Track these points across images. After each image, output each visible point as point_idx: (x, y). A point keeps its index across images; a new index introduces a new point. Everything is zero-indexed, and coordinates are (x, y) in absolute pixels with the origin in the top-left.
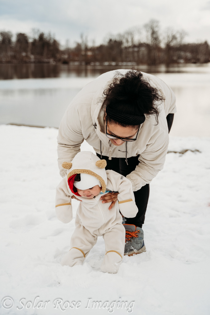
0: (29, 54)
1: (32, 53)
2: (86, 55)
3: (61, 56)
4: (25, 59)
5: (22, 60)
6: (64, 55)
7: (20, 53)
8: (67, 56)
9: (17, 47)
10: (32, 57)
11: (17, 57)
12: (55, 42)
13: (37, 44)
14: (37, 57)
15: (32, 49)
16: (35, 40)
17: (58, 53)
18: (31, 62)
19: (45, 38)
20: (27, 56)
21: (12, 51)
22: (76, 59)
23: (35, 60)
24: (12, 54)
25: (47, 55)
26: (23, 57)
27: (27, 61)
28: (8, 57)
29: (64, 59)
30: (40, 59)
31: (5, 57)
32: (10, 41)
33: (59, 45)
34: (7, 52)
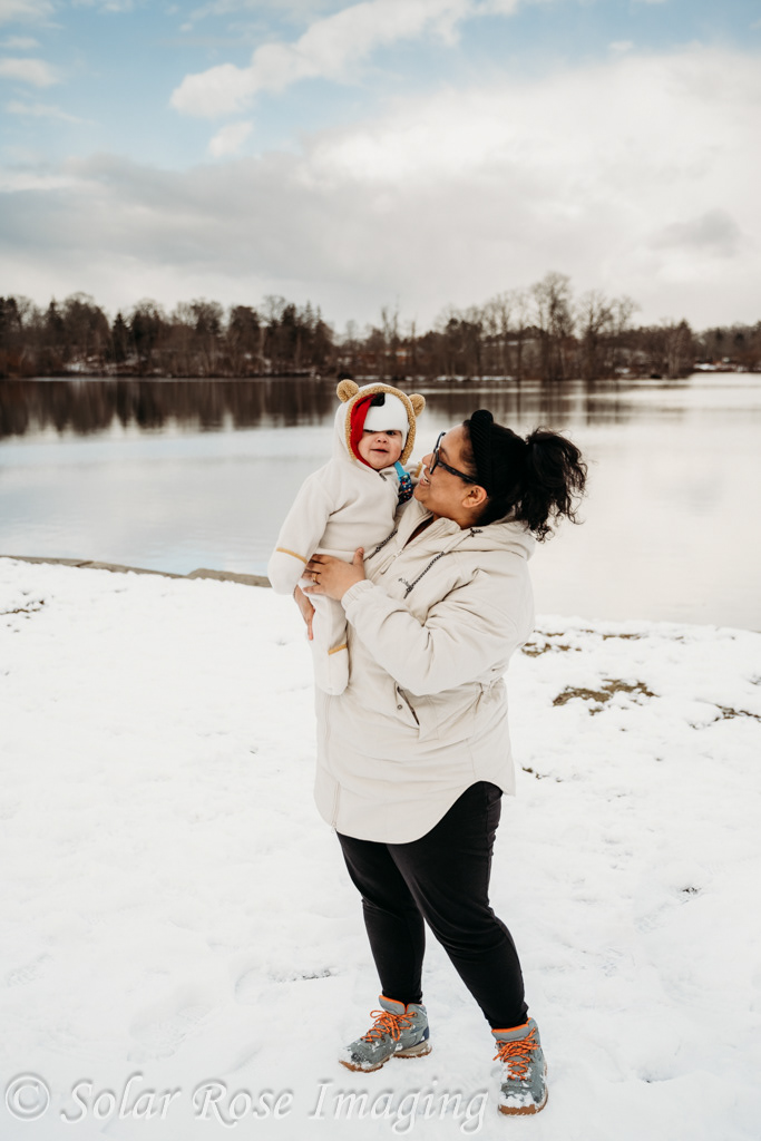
0: (260, 356)
1: (267, 355)
2: (393, 358)
3: (335, 360)
4: (250, 367)
5: (244, 370)
6: (344, 357)
7: (240, 352)
8: (347, 361)
9: (230, 339)
10: (268, 362)
11: (233, 362)
12: (321, 325)
13: (278, 330)
14: (278, 363)
15: (266, 344)
16: (274, 322)
17: (329, 354)
18: (265, 375)
19: (297, 315)
20: (254, 361)
21: (220, 349)
22: (370, 366)
23: (273, 370)
24: (221, 355)
25: (302, 358)
26: (247, 362)
27: (256, 372)
28: (210, 364)
29: (342, 366)
30: (286, 367)
31: (203, 364)
32: (216, 324)
33: (331, 332)
34: (207, 351)
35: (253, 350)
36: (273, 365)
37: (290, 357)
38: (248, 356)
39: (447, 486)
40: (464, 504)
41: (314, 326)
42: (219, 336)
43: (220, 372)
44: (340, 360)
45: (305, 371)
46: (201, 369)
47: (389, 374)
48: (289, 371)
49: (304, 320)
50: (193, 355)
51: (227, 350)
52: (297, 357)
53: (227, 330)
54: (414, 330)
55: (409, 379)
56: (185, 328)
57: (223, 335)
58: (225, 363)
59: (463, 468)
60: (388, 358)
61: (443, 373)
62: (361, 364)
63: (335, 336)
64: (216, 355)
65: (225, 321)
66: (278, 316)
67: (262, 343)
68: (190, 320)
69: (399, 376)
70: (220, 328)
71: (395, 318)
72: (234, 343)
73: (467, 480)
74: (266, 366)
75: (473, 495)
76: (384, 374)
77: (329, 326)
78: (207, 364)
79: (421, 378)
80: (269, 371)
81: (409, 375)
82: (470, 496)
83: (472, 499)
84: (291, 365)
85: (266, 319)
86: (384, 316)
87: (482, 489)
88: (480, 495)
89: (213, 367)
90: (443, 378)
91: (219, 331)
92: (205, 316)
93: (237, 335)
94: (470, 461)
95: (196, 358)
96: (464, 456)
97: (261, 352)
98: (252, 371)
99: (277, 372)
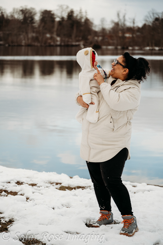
0: (55, 36)
1: (58, 35)
2: (124, 38)
3: (93, 38)
4: (49, 41)
5: (45, 43)
6: (98, 36)
7: (45, 33)
8: (100, 38)
9: (39, 26)
10: (58, 39)
11: (40, 38)
12: (87, 20)
13: (64, 22)
14: (63, 39)
15: (57, 29)
16: (63, 18)
17: (90, 34)
18: (57, 46)
19: (75, 15)
20: (51, 38)
21: (33, 32)
22: (111, 41)
23: (61, 43)
24: (34, 35)
25: (76, 36)
26: (48, 39)
27: (52, 44)
28: (28, 39)
29: (97, 41)
30: (68, 41)
31: (25, 39)
32: (32, 19)
33: (92, 23)
34: (27, 33)
35: (51, 32)
36: (61, 40)
37: (70, 36)
38: (48, 35)
39: (119, 69)
40: (123, 73)
41: (83, 20)
42: (34, 25)
43: (33, 43)
44: (96, 38)
45: (77, 43)
46: (24, 42)
47: (120, 45)
48: (70, 43)
49: (78, 18)
50: (20, 35)
51: (38, 32)
52: (73, 36)
53: (38, 22)
54: (134, 23)
55: (130, 48)
56: (18, 21)
57: (36, 25)
58: (36, 39)
59: (123, 64)
60: (120, 38)
61: (148, 46)
62: (106, 40)
63: (94, 25)
64: (31, 35)
65: (37, 18)
66: (65, 15)
67: (55, 29)
68: (19, 16)
69: (125, 47)
70: (34, 21)
71: (124, 17)
72: (41, 29)
73: (124, 67)
74: (57, 41)
75: (125, 71)
76: (117, 45)
77: (91, 20)
78: (26, 39)
79: (137, 48)
80: (58, 43)
81: (131, 46)
82: (124, 71)
83: (125, 72)
84: (70, 40)
85: (58, 17)
86: (118, 15)
87: (127, 69)
88: (127, 71)
89: (30, 41)
90: (148, 48)
91: (34, 23)
92: (27, 15)
93: (43, 25)
94: (125, 63)
95: (22, 36)
96: (123, 61)
97: (55, 33)
98: (50, 43)
99: (63, 44)
